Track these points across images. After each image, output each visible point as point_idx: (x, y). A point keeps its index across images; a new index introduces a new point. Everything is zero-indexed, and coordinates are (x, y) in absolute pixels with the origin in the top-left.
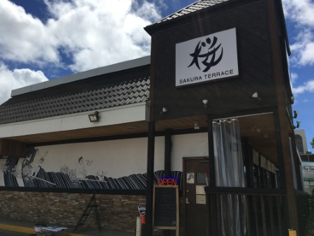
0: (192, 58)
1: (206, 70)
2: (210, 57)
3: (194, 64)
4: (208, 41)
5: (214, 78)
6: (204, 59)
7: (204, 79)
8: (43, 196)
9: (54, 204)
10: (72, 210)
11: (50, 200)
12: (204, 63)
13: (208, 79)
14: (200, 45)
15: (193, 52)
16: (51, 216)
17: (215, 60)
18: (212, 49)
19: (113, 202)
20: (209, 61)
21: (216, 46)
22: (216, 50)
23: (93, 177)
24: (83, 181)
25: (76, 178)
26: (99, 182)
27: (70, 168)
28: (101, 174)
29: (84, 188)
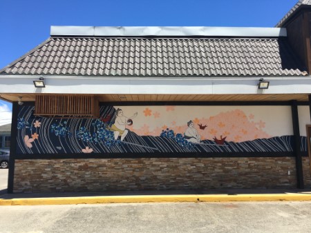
8: (140, 162)
9: (159, 170)
10: (188, 175)
11: (153, 166)
16: (158, 183)
19: (238, 164)
23: (210, 141)
24: (198, 145)
25: (186, 142)
26: (217, 145)
27: (176, 132)
28: (219, 138)
29: (199, 152)
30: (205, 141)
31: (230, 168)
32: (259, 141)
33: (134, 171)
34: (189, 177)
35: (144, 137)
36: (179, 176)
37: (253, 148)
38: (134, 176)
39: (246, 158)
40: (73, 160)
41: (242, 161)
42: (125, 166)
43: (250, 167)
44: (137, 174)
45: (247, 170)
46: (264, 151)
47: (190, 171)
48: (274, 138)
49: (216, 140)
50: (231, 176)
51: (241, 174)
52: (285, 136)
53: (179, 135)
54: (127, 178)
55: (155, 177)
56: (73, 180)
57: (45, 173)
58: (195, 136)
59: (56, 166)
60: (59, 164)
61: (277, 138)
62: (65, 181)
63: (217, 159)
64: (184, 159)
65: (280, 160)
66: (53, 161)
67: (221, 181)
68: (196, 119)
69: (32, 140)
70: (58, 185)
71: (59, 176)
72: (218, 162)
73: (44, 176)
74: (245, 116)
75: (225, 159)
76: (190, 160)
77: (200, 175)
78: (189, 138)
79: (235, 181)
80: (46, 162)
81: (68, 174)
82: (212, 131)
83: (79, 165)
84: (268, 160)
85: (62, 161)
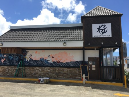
0: (98, 30)
1: (102, 34)
2: (104, 30)
3: (99, 32)
4: (103, 25)
5: (105, 37)
6: (102, 30)
7: (101, 37)
9: (39, 71)
12: (102, 32)
13: (103, 37)
14: (100, 26)
15: (98, 28)
16: (38, 75)
17: (105, 32)
18: (104, 28)
20: (103, 31)
21: (105, 27)
22: (105, 29)
23: (55, 62)
24: (51, 63)
25: (48, 62)
26: (57, 63)
27: (45, 59)
28: (58, 61)
29: (51, 65)
30: (53, 62)
31: (61, 71)
32: (71, 62)
33: (31, 71)
34: (47, 74)
35: (35, 60)
36: (45, 73)
37: (69, 65)
38: (31, 72)
39: (66, 68)
40: (14, 67)
41: (65, 69)
42: (29, 69)
43: (67, 71)
44: (32, 72)
45: (66, 72)
46: (73, 66)
47: (48, 72)
48: (76, 61)
49: (57, 62)
50: (61, 74)
51: (64, 73)
52: (80, 61)
53: (45, 60)
54: (29, 73)
55: (37, 73)
56: (14, 73)
57: (6, 70)
58: (50, 60)
59: (9, 68)
60: (10, 68)
61: (78, 61)
62: (11, 73)
63: (57, 68)
64: (46, 68)
65: (78, 69)
66: (9, 67)
67: (58, 75)
68: (51, 55)
69: (3, 60)
70: (9, 74)
71: (10, 71)
72: (57, 69)
73: (6, 71)
74: (67, 54)
75: (60, 68)
76: (48, 68)
77: (51, 73)
78: (49, 61)
79: (62, 75)
80: (6, 67)
81: (12, 71)
82: (56, 59)
83: (15, 68)
84: (74, 69)
85: (11, 67)
